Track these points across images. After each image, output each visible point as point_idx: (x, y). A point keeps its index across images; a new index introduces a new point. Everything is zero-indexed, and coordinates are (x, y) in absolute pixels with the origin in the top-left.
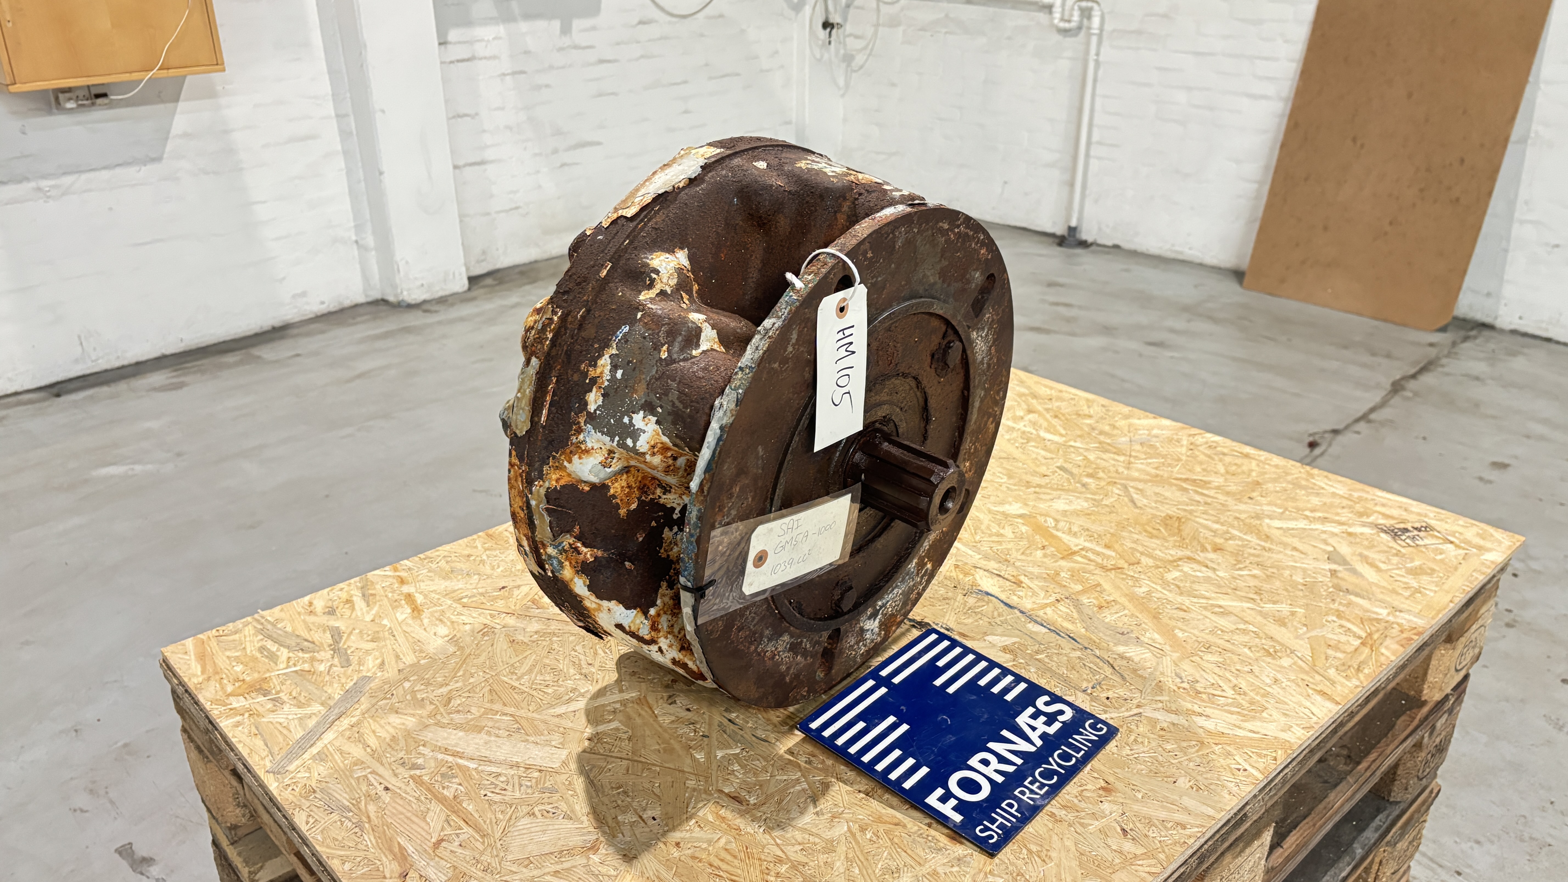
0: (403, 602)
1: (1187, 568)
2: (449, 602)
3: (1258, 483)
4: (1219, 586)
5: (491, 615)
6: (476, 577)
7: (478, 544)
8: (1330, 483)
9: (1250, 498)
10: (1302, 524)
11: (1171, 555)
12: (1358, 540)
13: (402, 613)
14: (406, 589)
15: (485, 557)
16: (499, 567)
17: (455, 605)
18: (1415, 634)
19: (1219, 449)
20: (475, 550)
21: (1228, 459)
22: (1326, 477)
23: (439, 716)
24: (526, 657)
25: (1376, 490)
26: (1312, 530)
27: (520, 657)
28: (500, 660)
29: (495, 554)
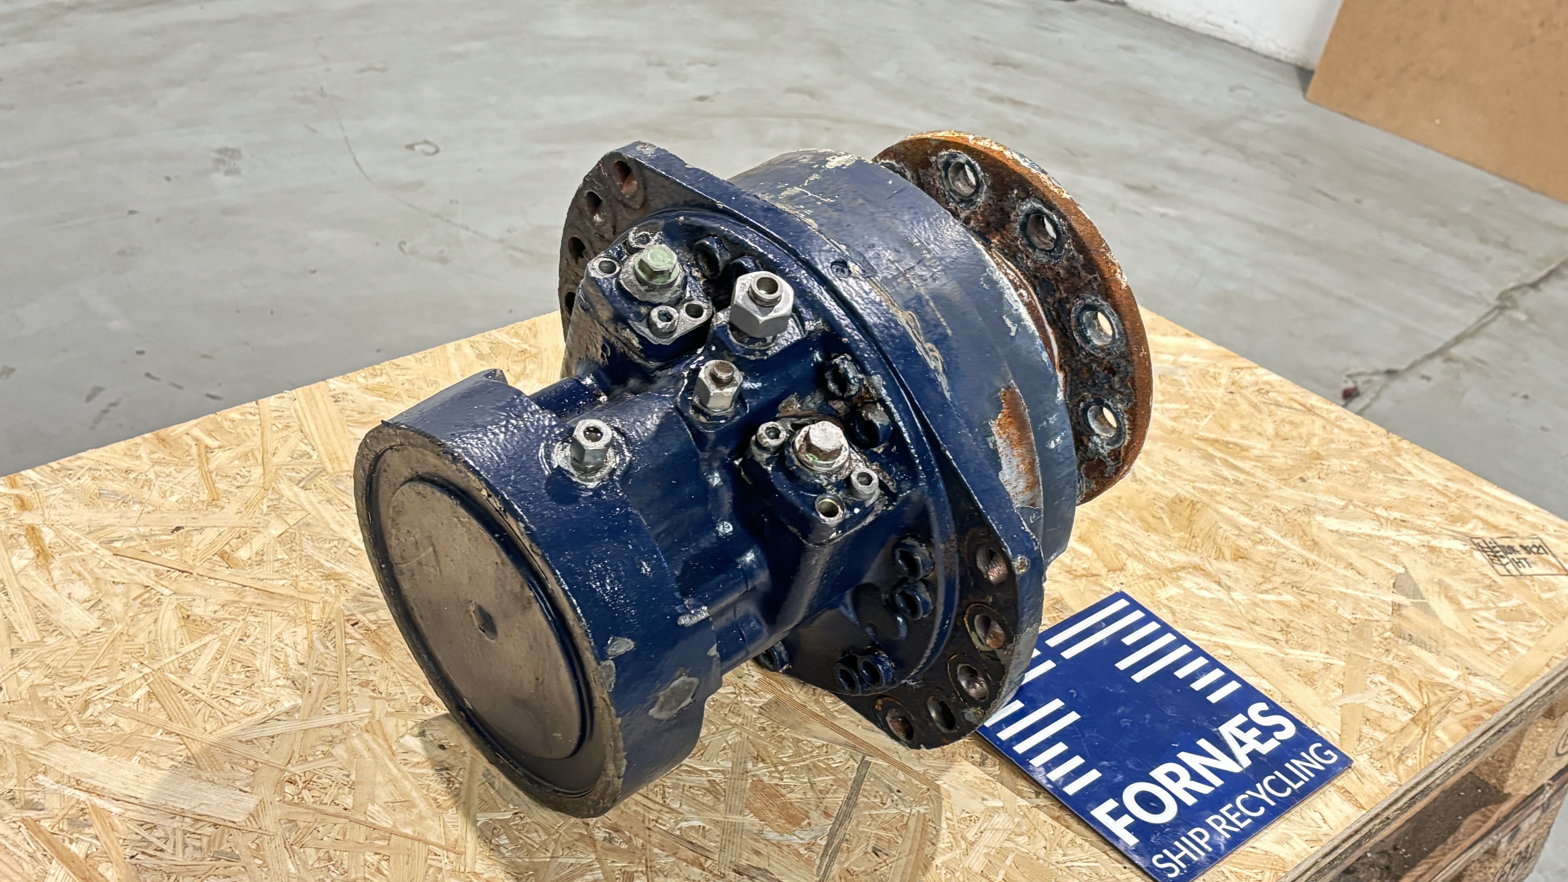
0: (23, 539)
1: (1190, 582)
2: (94, 545)
3: (1318, 457)
4: (1232, 616)
5: (156, 571)
6: (137, 507)
7: (143, 452)
8: (1422, 466)
9: (1302, 480)
10: (1367, 527)
11: (1172, 561)
12: (1442, 560)
13: (21, 557)
14: (28, 518)
15: (152, 476)
16: (172, 493)
17: (102, 551)
18: (1488, 711)
19: (1271, 395)
20: (138, 462)
21: (1282, 413)
22: (1417, 454)
23: (69, 729)
24: (205, 645)
25: (1484, 482)
26: (1380, 538)
27: (197, 644)
28: (166, 646)
29: (168, 472)
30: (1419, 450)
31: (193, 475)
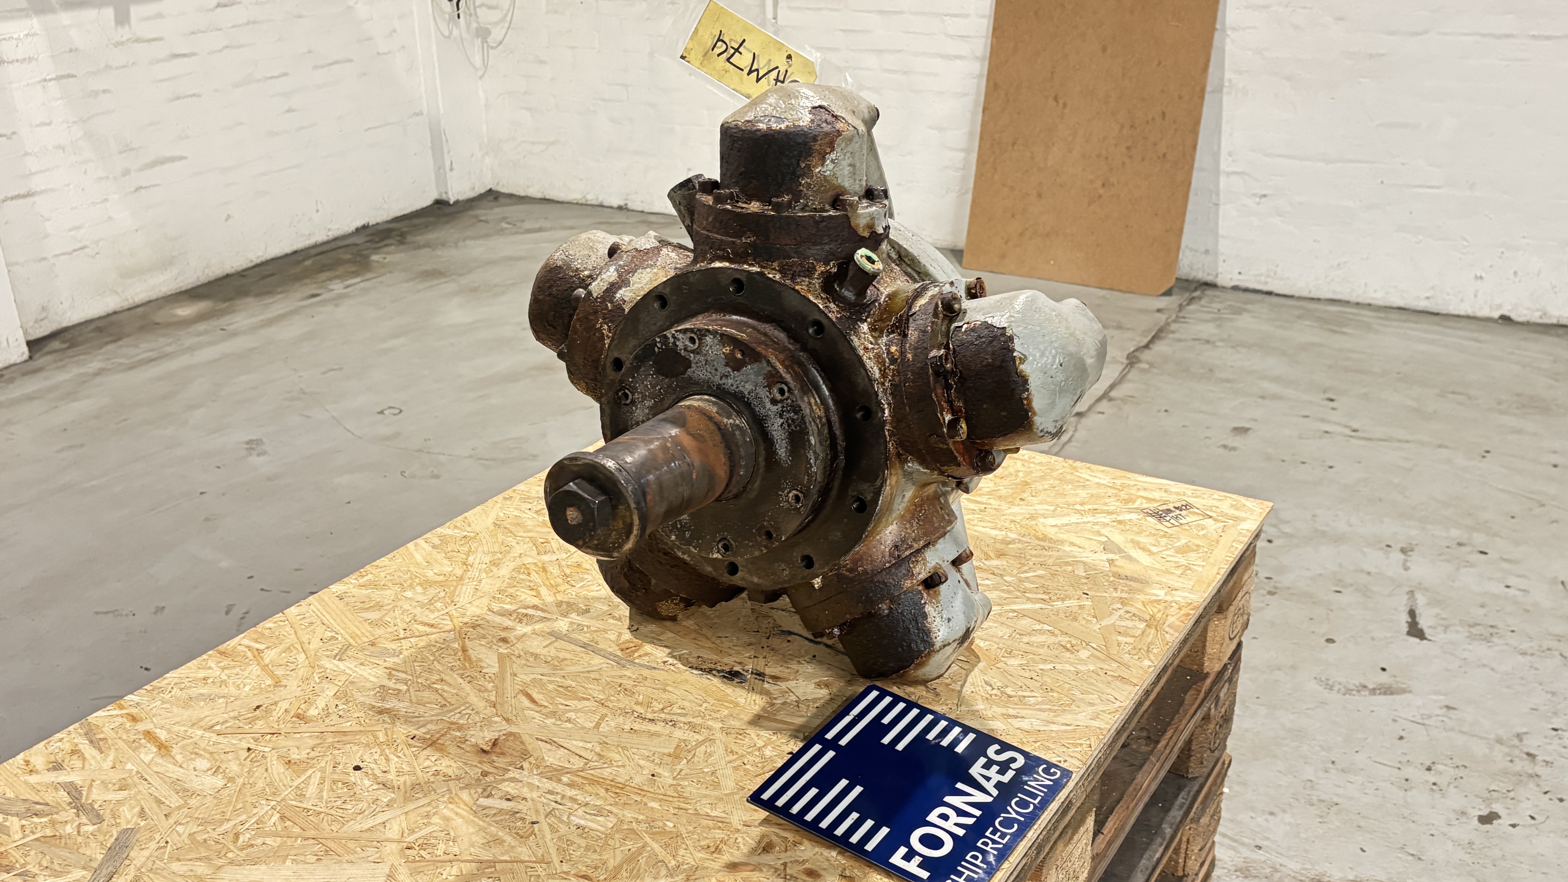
0: (143, 741)
2: (200, 733)
3: (1028, 483)
4: (1009, 591)
5: (253, 738)
6: (221, 700)
7: (212, 664)
8: (1094, 475)
10: (1074, 518)
12: (1128, 527)
13: (146, 754)
14: (141, 727)
15: (224, 677)
16: (244, 685)
17: (207, 735)
18: (1191, 609)
20: (210, 671)
22: (1089, 468)
23: (230, 855)
24: (310, 777)
25: (1136, 475)
26: (1084, 523)
27: (303, 778)
28: (281, 784)
29: (235, 672)
30: (1088, 465)
31: (255, 670)
